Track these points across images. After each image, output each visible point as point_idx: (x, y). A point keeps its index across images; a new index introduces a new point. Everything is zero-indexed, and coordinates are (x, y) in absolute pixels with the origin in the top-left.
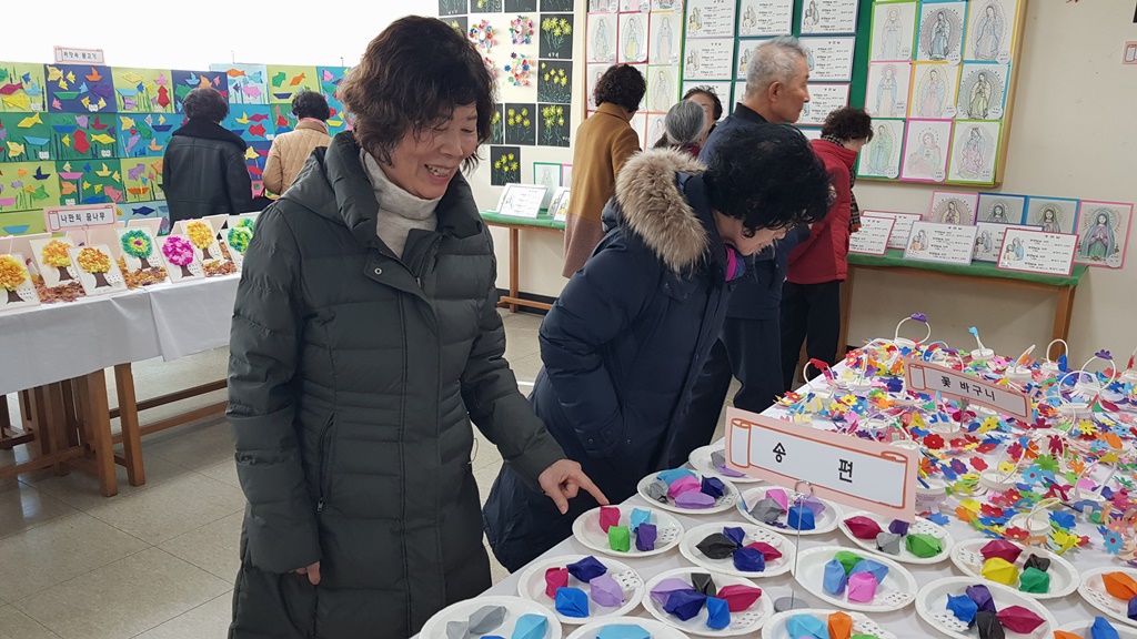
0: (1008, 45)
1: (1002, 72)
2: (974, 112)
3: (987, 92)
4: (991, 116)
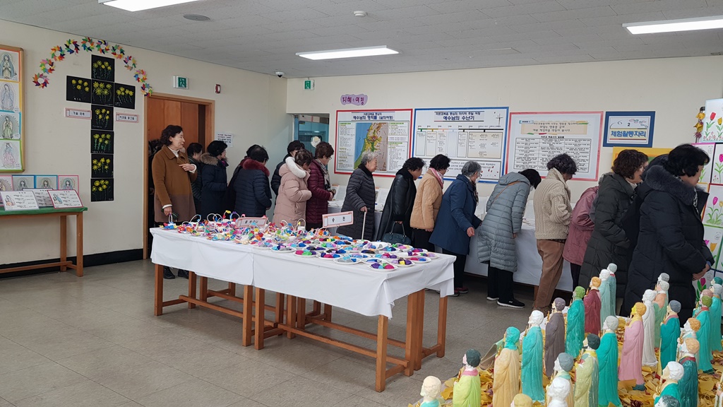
0: (17, 104)
1: (16, 116)
2: (6, 135)
3: (11, 126)
4: (14, 138)
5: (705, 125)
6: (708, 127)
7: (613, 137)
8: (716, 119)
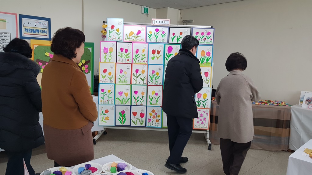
5: (108, 32)
6: (110, 32)
7: (26, 32)
8: (115, 29)
